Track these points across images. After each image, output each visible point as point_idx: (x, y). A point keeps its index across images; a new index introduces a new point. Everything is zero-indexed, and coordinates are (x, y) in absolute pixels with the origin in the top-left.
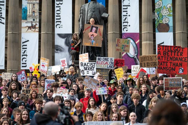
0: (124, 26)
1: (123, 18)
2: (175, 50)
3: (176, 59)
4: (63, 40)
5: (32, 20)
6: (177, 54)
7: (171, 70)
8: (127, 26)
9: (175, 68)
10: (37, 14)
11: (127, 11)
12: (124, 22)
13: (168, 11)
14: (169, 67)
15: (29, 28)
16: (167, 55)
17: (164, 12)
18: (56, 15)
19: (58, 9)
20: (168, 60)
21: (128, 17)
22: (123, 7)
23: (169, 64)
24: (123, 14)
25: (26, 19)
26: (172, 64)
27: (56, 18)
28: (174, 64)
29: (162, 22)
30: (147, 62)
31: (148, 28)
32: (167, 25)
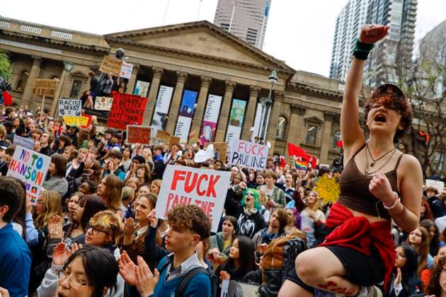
0: (206, 116)
1: (207, 110)
4: (160, 117)
8: (208, 116)
11: (211, 106)
12: (207, 113)
13: (241, 111)
16: (124, 106)
17: (238, 112)
18: (159, 98)
19: (161, 94)
20: (124, 112)
21: (211, 110)
22: (208, 102)
24: (208, 106)
27: (158, 100)
29: (234, 119)
31: (224, 121)
32: (238, 121)
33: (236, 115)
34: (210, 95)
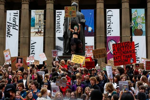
0: (108, 31)
1: (108, 25)
2: (126, 45)
3: (128, 52)
4: (62, 42)
5: (38, 27)
6: (128, 48)
7: (125, 62)
8: (110, 31)
9: (127, 59)
10: (42, 22)
11: (110, 20)
12: (108, 28)
13: (142, 19)
14: (123, 60)
15: (37, 33)
16: (121, 50)
17: (139, 21)
18: (56, 23)
19: (58, 18)
20: (122, 54)
21: (111, 24)
22: (107, 17)
23: (122, 57)
24: (108, 22)
25: (34, 26)
26: (125, 56)
27: (56, 25)
28: (126, 56)
29: (137, 28)
30: (99, 54)
31: (127, 33)
32: (141, 30)
33: (138, 24)
34: (107, 10)
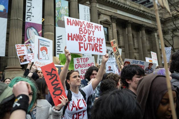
0: (27, 15)
1: (27, 8)
8: (31, 16)
11: (31, 3)
13: (65, 11)
17: (63, 12)
21: (32, 8)
29: (60, 19)
31: (51, 21)
33: (61, 15)
